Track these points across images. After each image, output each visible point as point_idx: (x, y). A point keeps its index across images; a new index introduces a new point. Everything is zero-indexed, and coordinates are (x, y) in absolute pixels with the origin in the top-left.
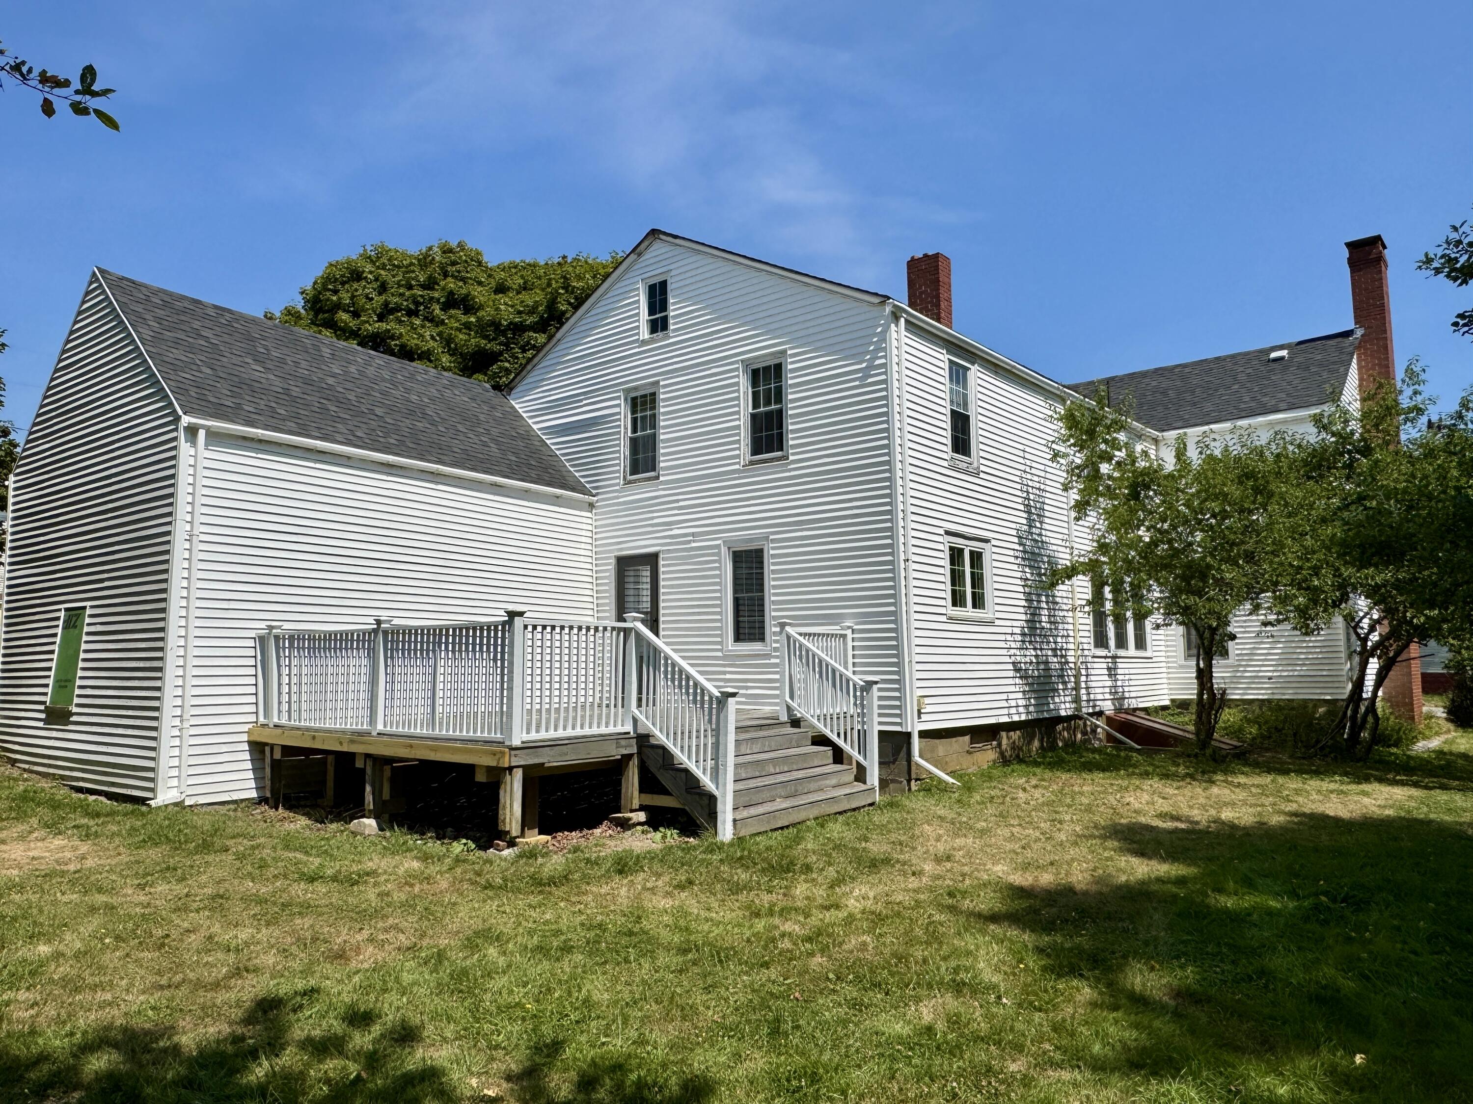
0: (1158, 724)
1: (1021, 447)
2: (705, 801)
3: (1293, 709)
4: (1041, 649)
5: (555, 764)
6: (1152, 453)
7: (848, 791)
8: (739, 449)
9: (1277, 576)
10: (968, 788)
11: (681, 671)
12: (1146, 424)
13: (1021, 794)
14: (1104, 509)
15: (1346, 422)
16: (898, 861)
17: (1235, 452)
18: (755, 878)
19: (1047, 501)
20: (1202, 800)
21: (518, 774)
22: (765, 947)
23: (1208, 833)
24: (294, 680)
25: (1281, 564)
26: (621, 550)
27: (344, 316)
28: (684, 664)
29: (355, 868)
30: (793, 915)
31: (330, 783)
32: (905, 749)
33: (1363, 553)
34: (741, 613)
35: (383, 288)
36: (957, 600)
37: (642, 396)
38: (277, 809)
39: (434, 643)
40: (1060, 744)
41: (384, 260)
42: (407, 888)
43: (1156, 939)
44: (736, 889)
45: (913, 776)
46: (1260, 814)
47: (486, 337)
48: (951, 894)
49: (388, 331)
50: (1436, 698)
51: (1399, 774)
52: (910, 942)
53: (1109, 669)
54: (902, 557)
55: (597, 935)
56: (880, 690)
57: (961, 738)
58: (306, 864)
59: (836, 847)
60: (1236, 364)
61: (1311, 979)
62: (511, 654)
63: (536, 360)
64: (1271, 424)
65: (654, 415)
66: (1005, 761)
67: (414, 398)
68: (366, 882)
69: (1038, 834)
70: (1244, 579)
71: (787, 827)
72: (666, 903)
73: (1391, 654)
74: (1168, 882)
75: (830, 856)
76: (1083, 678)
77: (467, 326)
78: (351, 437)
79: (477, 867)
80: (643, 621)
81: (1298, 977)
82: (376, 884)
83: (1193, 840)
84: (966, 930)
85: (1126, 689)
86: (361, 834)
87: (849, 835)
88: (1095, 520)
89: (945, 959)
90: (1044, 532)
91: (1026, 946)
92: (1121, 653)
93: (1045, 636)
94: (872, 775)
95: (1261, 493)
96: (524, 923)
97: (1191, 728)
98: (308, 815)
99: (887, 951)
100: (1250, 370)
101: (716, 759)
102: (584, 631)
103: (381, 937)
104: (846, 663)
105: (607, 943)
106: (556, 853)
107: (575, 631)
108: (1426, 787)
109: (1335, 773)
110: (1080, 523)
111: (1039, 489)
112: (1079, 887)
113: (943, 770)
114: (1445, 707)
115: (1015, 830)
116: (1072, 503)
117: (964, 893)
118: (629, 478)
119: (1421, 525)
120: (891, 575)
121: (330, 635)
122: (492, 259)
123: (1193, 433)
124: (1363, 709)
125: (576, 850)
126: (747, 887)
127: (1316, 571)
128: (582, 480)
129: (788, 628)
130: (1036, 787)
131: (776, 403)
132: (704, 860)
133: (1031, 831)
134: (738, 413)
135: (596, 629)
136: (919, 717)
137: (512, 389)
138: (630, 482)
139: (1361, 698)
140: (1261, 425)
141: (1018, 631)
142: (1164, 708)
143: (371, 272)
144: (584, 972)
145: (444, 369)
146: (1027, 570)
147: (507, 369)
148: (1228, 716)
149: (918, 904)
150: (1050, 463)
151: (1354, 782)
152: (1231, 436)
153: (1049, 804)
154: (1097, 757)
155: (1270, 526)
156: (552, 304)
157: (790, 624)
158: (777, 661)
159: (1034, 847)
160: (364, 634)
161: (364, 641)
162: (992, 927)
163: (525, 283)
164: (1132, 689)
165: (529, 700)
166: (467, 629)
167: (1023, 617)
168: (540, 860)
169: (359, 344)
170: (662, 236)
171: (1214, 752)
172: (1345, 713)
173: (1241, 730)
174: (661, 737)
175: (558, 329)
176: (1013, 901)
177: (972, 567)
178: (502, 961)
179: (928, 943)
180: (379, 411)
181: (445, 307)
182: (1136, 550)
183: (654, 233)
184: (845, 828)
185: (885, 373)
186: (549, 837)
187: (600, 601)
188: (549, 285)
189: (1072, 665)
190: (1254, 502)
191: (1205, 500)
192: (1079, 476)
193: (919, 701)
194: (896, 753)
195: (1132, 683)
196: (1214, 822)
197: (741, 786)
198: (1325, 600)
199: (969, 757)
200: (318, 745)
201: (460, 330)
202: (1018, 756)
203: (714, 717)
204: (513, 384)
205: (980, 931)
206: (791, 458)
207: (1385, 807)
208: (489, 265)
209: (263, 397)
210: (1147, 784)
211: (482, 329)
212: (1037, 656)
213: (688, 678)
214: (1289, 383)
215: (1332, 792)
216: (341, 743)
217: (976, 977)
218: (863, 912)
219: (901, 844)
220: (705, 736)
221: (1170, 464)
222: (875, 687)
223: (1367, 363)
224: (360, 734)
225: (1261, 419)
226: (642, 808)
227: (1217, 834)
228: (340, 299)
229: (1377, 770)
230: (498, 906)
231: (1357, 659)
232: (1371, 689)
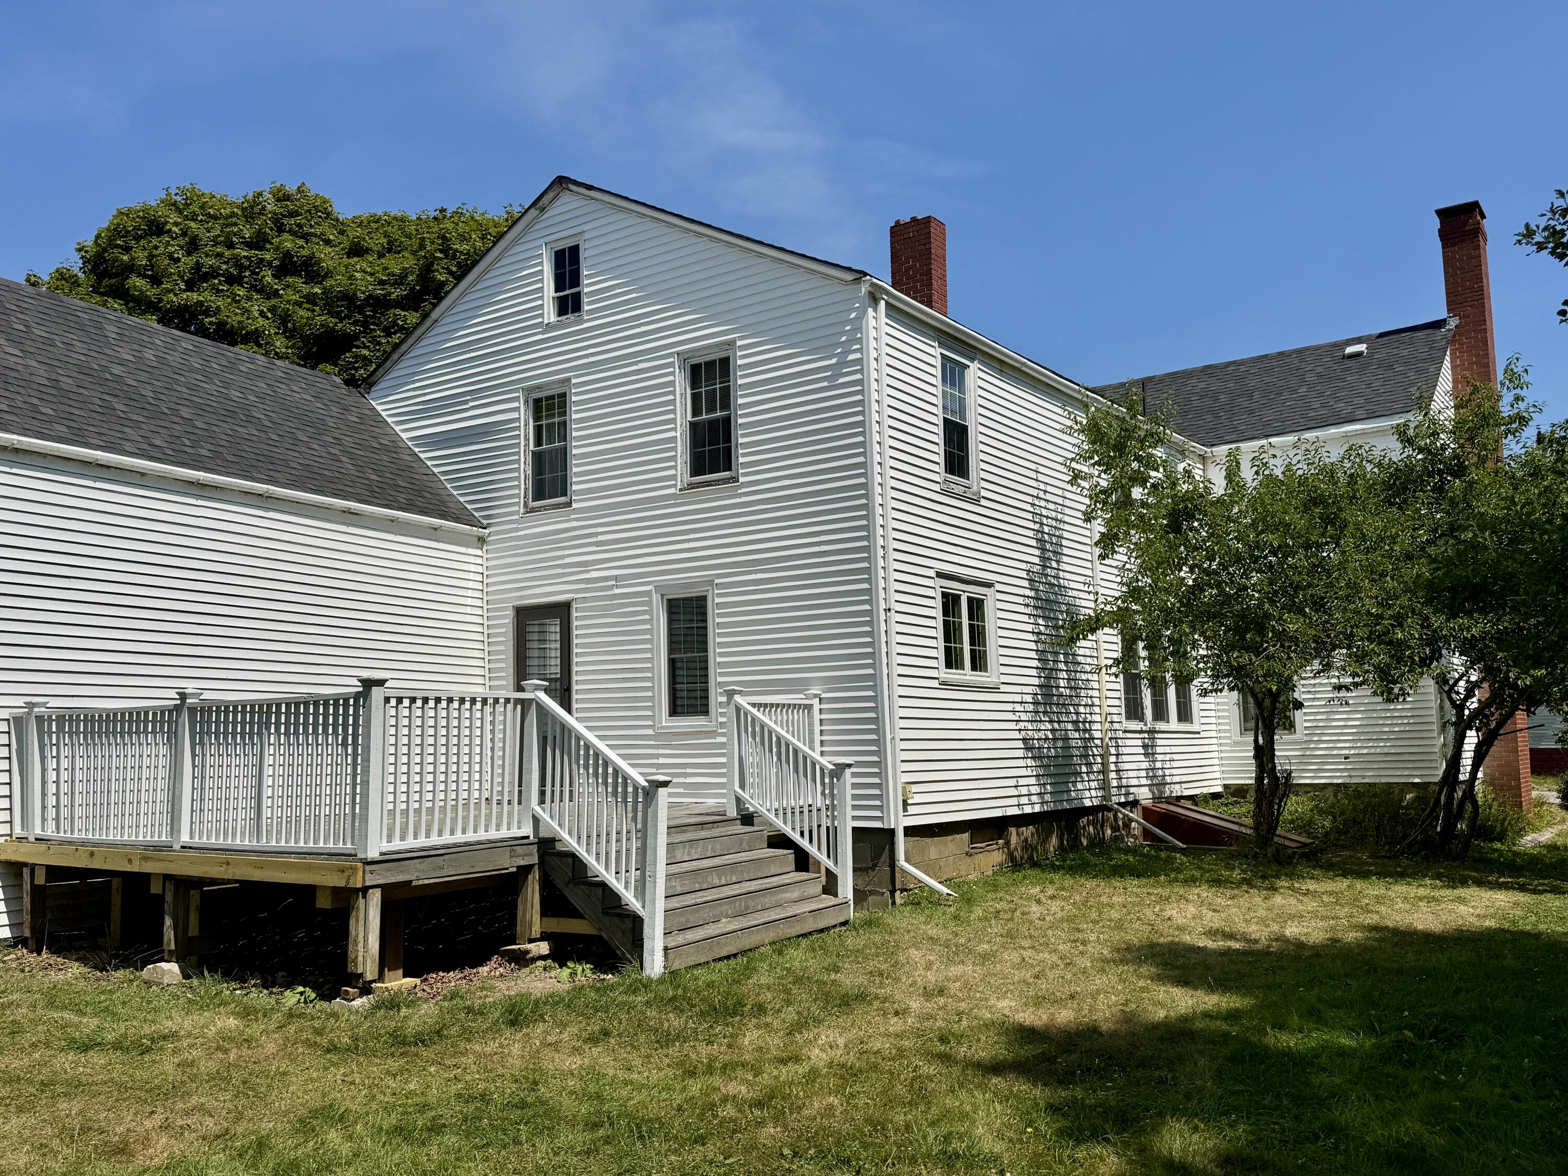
0: (1208, 816)
1: (1033, 466)
2: (629, 923)
3: (1375, 795)
4: (1059, 722)
5: (426, 882)
6: (1198, 473)
7: (814, 906)
8: (675, 467)
9: (1352, 627)
10: (968, 900)
11: (597, 755)
12: (1191, 437)
13: (1034, 908)
14: (1136, 544)
15: (1435, 434)
16: (877, 997)
17: (1300, 472)
18: (691, 1024)
19: (1066, 535)
20: (1261, 913)
21: (375, 897)
22: (701, 1117)
23: (1268, 953)
24: (64, 776)
25: (1357, 612)
26: (522, 597)
27: (137, 283)
28: (601, 746)
29: (147, 1030)
30: (739, 1072)
31: (116, 914)
32: (887, 850)
33: (1453, 598)
34: (678, 679)
35: (193, 246)
36: (952, 660)
37: (548, 398)
38: (39, 954)
39: (260, 723)
40: (1085, 842)
41: (195, 208)
42: (220, 1055)
43: (1200, 1090)
44: (665, 1040)
45: (898, 885)
46: (1332, 929)
47: (336, 315)
48: (943, 1040)
49: (201, 303)
50: (1550, 780)
51: (1502, 874)
52: (890, 1102)
53: (1145, 746)
54: (883, 605)
55: (477, 1108)
56: (854, 775)
57: (958, 836)
58: (77, 1027)
59: (798, 981)
60: (1301, 361)
61: (1390, 1136)
62: (367, 736)
63: (404, 347)
64: (1346, 436)
65: (565, 423)
66: (1015, 864)
67: (235, 394)
68: (161, 1048)
69: (1055, 958)
70: (1312, 632)
71: (735, 955)
72: (574, 1063)
73: (1493, 725)
74: (1216, 1018)
75: (788, 992)
76: (1113, 759)
77: (311, 299)
78: (145, 446)
79: (317, 1024)
80: (547, 691)
81: (1377, 1132)
82: (175, 1052)
83: (1249, 962)
84: (961, 1085)
85: (1167, 772)
86: (158, 984)
87: (814, 964)
88: (1125, 559)
89: (932, 1124)
90: (1061, 574)
91: (1037, 1104)
92: (1161, 726)
93: (1064, 705)
94: (845, 886)
95: (1332, 523)
96: (380, 1097)
97: (1249, 821)
98: (83, 960)
99: (858, 1116)
100: (1320, 369)
101: (641, 868)
102: (467, 705)
103: (180, 1122)
104: (812, 741)
105: (490, 1119)
106: (426, 1000)
107: (456, 705)
108: (1535, 892)
109: (1425, 876)
110: (1107, 561)
111: (1056, 520)
112: (1104, 1027)
113: (936, 878)
114: (1559, 791)
115: (1026, 954)
116: (1097, 537)
117: (959, 1038)
118: (532, 504)
119: (1522, 564)
120: (868, 629)
121: (115, 715)
122: (344, 210)
123: (1248, 448)
124: (1459, 793)
125: (454, 996)
126: (681, 1037)
127: (1399, 620)
128: (469, 507)
129: (738, 698)
130: (1053, 897)
131: (722, 409)
132: (625, 1003)
133: (1046, 955)
134: (673, 421)
135: (484, 701)
136: (905, 810)
137: (372, 385)
138: (533, 510)
139: (1456, 781)
140: (1334, 439)
141: (1029, 698)
142: (1216, 796)
143: (176, 224)
144: (457, 1159)
145: (279, 356)
146: (1041, 621)
147: (365, 358)
148: (1294, 806)
149: (901, 1053)
150: (1069, 487)
151: (1448, 887)
152: (1295, 451)
153: (1070, 919)
154: (1131, 859)
155: (1342, 565)
156: (426, 271)
157: (740, 692)
158: (723, 740)
159: (1050, 975)
160: (163, 713)
161: (162, 722)
162: (995, 1080)
163: (389, 243)
164: (1175, 772)
165: (391, 798)
166: (306, 704)
167: (1036, 681)
168: (404, 1010)
169: (159, 321)
170: (572, 187)
171: (1278, 851)
172: (1438, 800)
173: (1310, 822)
174: (570, 842)
175: (435, 306)
176: (1021, 1046)
177: (971, 618)
178: (346, 1149)
179: (912, 1104)
180: (185, 412)
181: (281, 272)
182: (1176, 596)
183: (561, 182)
184: (810, 955)
185: (861, 371)
186: (417, 981)
187: (492, 666)
188: (422, 247)
189: (1098, 742)
190: (1323, 535)
191: (1263, 532)
192: (1105, 503)
193: (904, 788)
194: (877, 856)
195: (1175, 764)
196: (1277, 940)
197: (675, 903)
198: (1411, 657)
199: (968, 860)
200: (97, 864)
201: (300, 305)
202: (1031, 858)
203: (640, 814)
204: (373, 379)
205: (979, 1086)
206: (742, 480)
207: (1485, 916)
208: (341, 218)
209: (21, 390)
210: (1194, 893)
211: (330, 302)
212: (1053, 731)
213: (606, 763)
214: (1369, 385)
215: (1421, 899)
216: (130, 861)
217: (972, 1147)
218: (830, 1065)
219: (881, 974)
220: (628, 839)
221: (1219, 487)
222: (848, 772)
223: (1462, 362)
224: (158, 848)
225: (1333, 430)
226: (544, 937)
227: (1280, 955)
228: (133, 259)
229: (1477, 870)
230: (345, 1075)
231: (1451, 731)
232: (1469, 769)
